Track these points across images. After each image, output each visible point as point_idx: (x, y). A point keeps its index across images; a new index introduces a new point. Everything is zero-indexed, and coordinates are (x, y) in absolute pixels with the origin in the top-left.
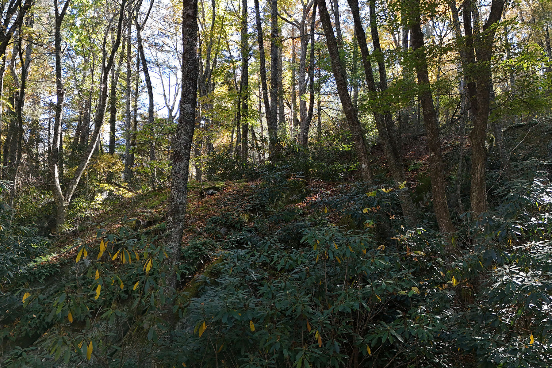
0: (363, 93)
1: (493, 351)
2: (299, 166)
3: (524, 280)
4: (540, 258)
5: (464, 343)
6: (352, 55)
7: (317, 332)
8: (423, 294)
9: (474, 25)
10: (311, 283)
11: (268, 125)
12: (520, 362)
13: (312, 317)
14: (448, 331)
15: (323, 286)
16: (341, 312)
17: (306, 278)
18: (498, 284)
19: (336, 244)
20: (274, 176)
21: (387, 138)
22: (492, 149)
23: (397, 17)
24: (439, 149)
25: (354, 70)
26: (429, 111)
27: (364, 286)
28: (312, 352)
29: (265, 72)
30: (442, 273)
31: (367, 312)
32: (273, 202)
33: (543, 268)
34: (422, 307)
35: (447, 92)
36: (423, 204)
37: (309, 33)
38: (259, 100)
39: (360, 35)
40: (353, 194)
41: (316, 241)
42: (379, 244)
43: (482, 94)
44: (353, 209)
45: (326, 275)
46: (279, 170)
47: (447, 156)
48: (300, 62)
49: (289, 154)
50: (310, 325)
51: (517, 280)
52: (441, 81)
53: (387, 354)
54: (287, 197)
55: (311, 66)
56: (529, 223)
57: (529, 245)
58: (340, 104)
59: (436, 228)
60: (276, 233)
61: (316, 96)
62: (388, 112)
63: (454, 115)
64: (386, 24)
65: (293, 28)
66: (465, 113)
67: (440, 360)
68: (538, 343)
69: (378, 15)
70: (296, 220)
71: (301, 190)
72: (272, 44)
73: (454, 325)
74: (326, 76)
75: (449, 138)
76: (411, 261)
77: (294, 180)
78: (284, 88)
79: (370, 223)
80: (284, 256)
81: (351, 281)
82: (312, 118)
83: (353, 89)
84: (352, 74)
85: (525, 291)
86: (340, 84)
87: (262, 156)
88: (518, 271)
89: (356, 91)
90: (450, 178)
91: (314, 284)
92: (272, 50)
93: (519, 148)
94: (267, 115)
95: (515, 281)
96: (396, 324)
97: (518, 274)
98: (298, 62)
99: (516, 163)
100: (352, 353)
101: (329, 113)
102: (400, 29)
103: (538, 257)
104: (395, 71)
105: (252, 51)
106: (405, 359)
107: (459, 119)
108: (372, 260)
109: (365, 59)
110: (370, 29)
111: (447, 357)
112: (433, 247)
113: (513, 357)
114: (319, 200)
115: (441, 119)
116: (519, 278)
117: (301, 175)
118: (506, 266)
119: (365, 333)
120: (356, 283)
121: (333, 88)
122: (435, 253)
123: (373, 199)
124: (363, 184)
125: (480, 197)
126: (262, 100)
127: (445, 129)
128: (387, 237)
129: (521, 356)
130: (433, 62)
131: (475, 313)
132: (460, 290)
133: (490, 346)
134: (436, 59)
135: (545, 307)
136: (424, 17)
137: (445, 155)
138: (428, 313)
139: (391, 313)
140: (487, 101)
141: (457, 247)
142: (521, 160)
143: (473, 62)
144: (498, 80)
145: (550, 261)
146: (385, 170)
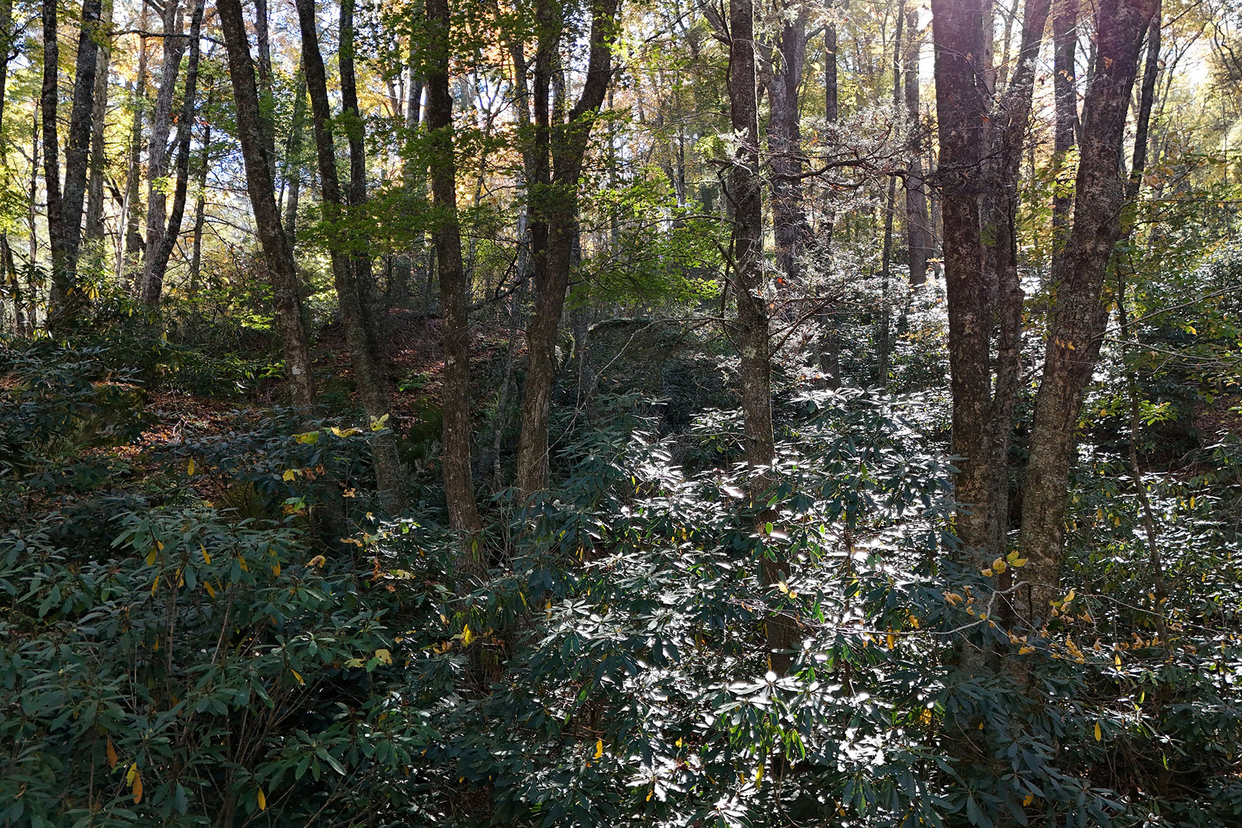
0: (310, 202)
1: (527, 779)
2: (132, 353)
3: (596, 631)
4: (628, 586)
5: (472, 766)
6: (291, 108)
7: (134, 766)
8: (399, 664)
9: (554, 104)
10: (132, 646)
11: (53, 238)
12: (574, 795)
13: (123, 731)
14: (444, 743)
15: (161, 652)
16: (203, 714)
17: (119, 635)
18: (550, 639)
19: (208, 551)
20: (53, 372)
21: (358, 313)
22: (567, 364)
23: (401, 47)
24: (465, 350)
25: (294, 145)
26: (451, 268)
27: (266, 651)
28: (113, 816)
29: (54, 102)
30: (443, 618)
31: (269, 709)
32: (46, 438)
33: (633, 605)
34: (394, 693)
35: (491, 234)
36: (422, 466)
37: (187, 32)
38: (31, 169)
39: (313, 68)
40: (265, 433)
41: (155, 543)
42: (313, 553)
43: (556, 249)
44: (260, 470)
45: (173, 625)
46: (71, 357)
47: (480, 368)
48: (159, 96)
49: (106, 320)
50: (116, 750)
51: (584, 630)
52: (481, 208)
53: (305, 803)
54: (88, 428)
55: (185, 113)
56: (616, 516)
57: (612, 559)
58: (253, 217)
59: (444, 518)
60: (45, 521)
61: (192, 186)
62: (362, 255)
63: (501, 284)
64: (375, 56)
65: (145, 10)
66: (522, 282)
67: (420, 808)
68: (610, 755)
69: (357, 33)
70: (109, 488)
71: (131, 414)
72: (82, 36)
73: (458, 728)
74: (224, 144)
75: (488, 331)
76: (384, 590)
77: (113, 388)
78: (106, 151)
79: (295, 505)
80: (63, 578)
81: (236, 639)
82: (179, 239)
83: (287, 188)
84: (287, 151)
85: (596, 652)
86: (255, 171)
87: (26, 315)
88: (587, 613)
89: (294, 194)
90: (483, 415)
91: (139, 648)
92: (80, 52)
93: (616, 368)
94: (50, 212)
95: (581, 632)
96: (332, 733)
97: (588, 618)
98: (154, 95)
99: (606, 398)
100: (219, 808)
101: (223, 234)
102: (406, 74)
103: (625, 583)
104: (389, 167)
105: (22, 40)
106: (346, 811)
107: (511, 292)
108: (291, 590)
109: (320, 127)
110: (337, 59)
111: (437, 798)
112: (433, 561)
113: (562, 788)
114: (177, 441)
115: (477, 288)
116: (588, 626)
117: (136, 376)
118: (568, 603)
119: (255, 762)
120: (247, 643)
121: (238, 175)
122: (433, 574)
123: (311, 450)
124: (291, 412)
125: (536, 459)
126: (41, 170)
127: (481, 311)
128: (333, 538)
129: (576, 785)
130: (469, 164)
131: (501, 701)
132: (478, 653)
133: (522, 769)
134: (475, 159)
135: (628, 683)
136: (457, 63)
137: (478, 366)
138: (405, 705)
139: (325, 709)
140: (564, 266)
141: (481, 560)
142: (615, 391)
143: (546, 180)
144: (588, 227)
145: (646, 592)
146: (345, 385)
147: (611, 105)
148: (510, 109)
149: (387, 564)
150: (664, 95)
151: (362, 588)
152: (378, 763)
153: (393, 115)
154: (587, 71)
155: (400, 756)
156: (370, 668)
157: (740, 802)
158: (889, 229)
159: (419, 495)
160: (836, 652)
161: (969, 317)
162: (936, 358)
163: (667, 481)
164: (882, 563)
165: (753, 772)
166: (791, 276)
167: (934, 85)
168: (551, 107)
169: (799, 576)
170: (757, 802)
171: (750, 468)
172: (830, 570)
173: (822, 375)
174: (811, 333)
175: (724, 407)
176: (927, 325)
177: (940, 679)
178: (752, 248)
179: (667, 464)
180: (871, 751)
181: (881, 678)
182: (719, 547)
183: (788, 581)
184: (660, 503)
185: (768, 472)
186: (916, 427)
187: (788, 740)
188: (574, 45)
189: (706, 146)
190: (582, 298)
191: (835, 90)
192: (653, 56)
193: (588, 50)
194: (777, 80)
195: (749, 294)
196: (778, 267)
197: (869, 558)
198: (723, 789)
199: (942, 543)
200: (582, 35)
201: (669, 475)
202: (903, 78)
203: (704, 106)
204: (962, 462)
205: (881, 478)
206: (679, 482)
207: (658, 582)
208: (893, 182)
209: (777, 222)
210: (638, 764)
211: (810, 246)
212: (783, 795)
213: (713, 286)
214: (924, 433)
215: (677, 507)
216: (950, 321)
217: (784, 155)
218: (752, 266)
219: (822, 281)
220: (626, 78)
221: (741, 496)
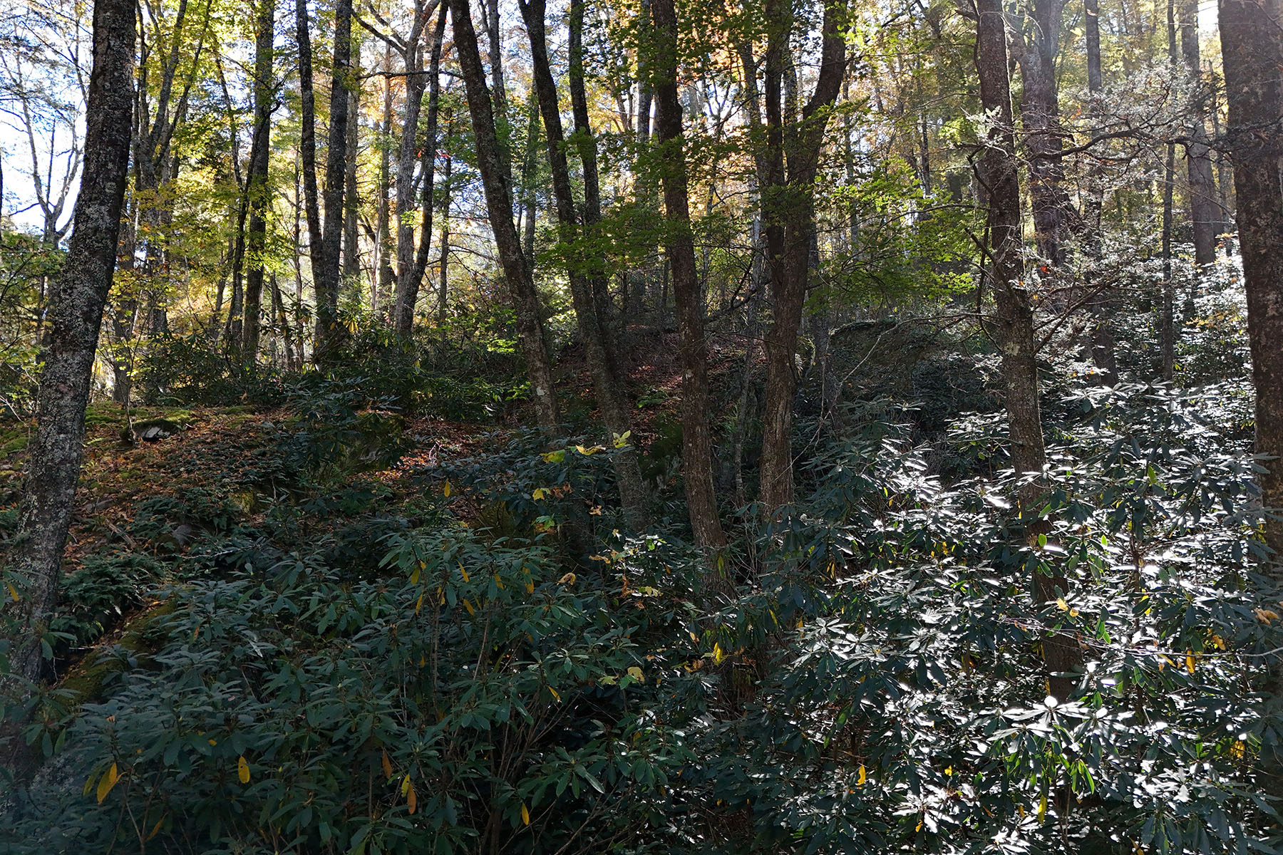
0: (547, 224)
1: (787, 804)
2: (390, 382)
3: (853, 651)
4: (886, 604)
5: (730, 788)
6: (525, 133)
7: (407, 778)
8: (651, 682)
9: (786, 102)
10: (401, 662)
11: (316, 276)
12: (837, 823)
13: (397, 743)
14: (700, 764)
15: (427, 669)
16: (468, 729)
17: (388, 651)
18: (804, 658)
19: (466, 569)
20: (322, 403)
21: (597, 332)
22: (808, 371)
23: (630, 60)
24: (702, 363)
25: (529, 169)
26: (686, 280)
27: (523, 668)
28: (390, 825)
29: (312, 147)
30: (693, 636)
31: (528, 725)
32: (317, 466)
33: (892, 624)
34: (648, 712)
35: (725, 242)
36: (664, 482)
37: (427, 69)
38: (294, 213)
39: (545, 91)
40: (513, 454)
41: (418, 562)
42: (563, 571)
43: (793, 252)
44: (511, 489)
45: (436, 641)
46: (336, 388)
47: (718, 381)
48: (404, 133)
49: (366, 351)
50: (391, 762)
51: (840, 650)
52: (715, 217)
53: (565, 820)
54: (353, 455)
55: (428, 147)
56: (869, 530)
57: (866, 576)
58: (495, 244)
59: (688, 535)
60: (320, 543)
61: (437, 218)
62: (599, 274)
63: (736, 293)
64: (603, 73)
65: (389, 51)
66: (758, 290)
67: (679, 829)
68: (874, 782)
69: (586, 51)
70: (374, 511)
71: (391, 440)
72: (334, 82)
73: (714, 749)
74: (464, 174)
75: (724, 343)
76: (632, 607)
77: (374, 415)
78: (359, 190)
79: (545, 523)
80: (337, 597)
81: (495, 656)
82: (427, 270)
83: (525, 213)
84: (524, 176)
85: (854, 673)
86: (495, 198)
87: (295, 351)
88: (842, 632)
89: (531, 218)
90: (722, 428)
91: (408, 663)
92: (333, 98)
93: (860, 373)
94: (312, 252)
95: (836, 652)
96: (588, 751)
97: (843, 637)
98: (399, 133)
99: (851, 405)
100: (486, 822)
101: (468, 262)
102: (635, 89)
103: (882, 601)
104: (620, 183)
105: (282, 92)
106: (606, 830)
107: (746, 301)
108: (544, 607)
109: (554, 149)
110: (568, 79)
111: (695, 820)
112: (679, 578)
113: (825, 815)
114: (433, 464)
115: (712, 299)
116: (844, 646)
117: (394, 403)
118: (821, 622)
119: (518, 776)
120: (506, 660)
121: (479, 203)
122: (681, 591)
123: (557, 468)
124: (537, 433)
125: (780, 472)
126: (303, 214)
127: (717, 322)
128: (582, 555)
129: (840, 812)
130: (700, 172)
131: (755, 722)
132: (729, 673)
133: (781, 793)
134: (707, 168)
135: (890, 707)
136: (686, 70)
137: (716, 379)
138: (660, 723)
139: (581, 726)
140: (802, 269)
141: (728, 577)
142: (861, 398)
143: (780, 182)
144: (826, 227)
145: (904, 611)
146: (587, 404)
147: (846, 97)
148: (741, 112)
149: (635, 582)
150: (903, 81)
151: (611, 606)
152: (635, 782)
153: (623, 130)
154: (820, 64)
155: (657, 776)
156: (623, 686)
157: (1021, 837)
158: (1168, 204)
159: (661, 511)
160: (1125, 675)
161: (1272, 297)
162: (1231, 346)
163: (923, 492)
164: (1178, 578)
165: (1034, 805)
166: (1056, 263)
167: (1218, 38)
168: (783, 106)
169: (1078, 592)
170: (1040, 837)
171: (1018, 475)
172: (1115, 586)
173: (1096, 370)
174: (1082, 324)
175: (983, 410)
176: (1219, 309)
177: (1254, 707)
178: (1011, 235)
179: (922, 473)
180: (1172, 785)
181: (1181, 704)
182: (985, 562)
183: (1066, 598)
184: (917, 516)
185: (1038, 479)
186: (1207, 422)
187: (1074, 771)
188: (806, 39)
189: (952, 131)
190: (822, 302)
191: (1098, 56)
192: (891, 41)
193: (820, 42)
194: (1030, 51)
195: (1009, 286)
196: (1041, 254)
197: (1161, 571)
198: (1000, 823)
199: (1248, 555)
200: (814, 28)
201: (925, 485)
202: (1179, 35)
203: (947, 89)
204: (1270, 461)
205: (1172, 481)
206: (936, 492)
207: (918, 600)
208: (1172, 152)
209: (1036, 206)
210: (905, 792)
211: (1075, 230)
212: (1071, 831)
213: (967, 280)
214: (1220, 430)
215: (936, 520)
216: (1249, 303)
217: (1043, 132)
218: (1011, 255)
219: (1093, 266)
220: (862, 67)
221: (1007, 506)
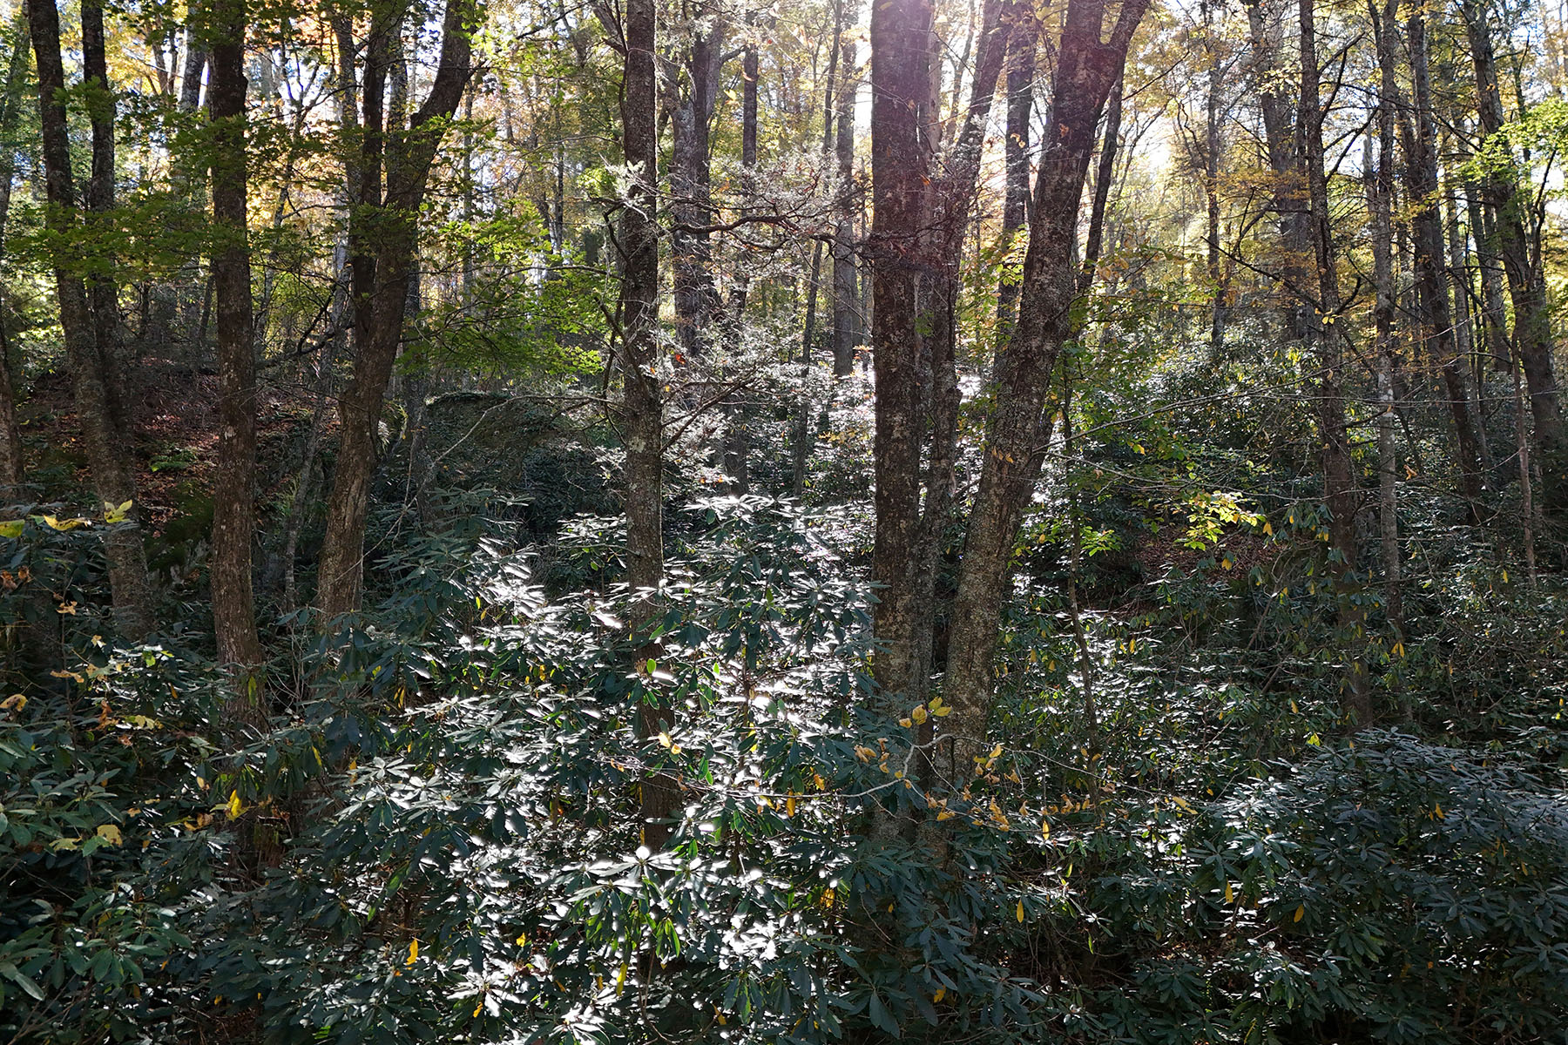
0: (29, 201)
1: (311, 994)
3: (417, 798)
4: (464, 739)
5: (234, 981)
8: (133, 845)
9: (391, 104)
12: (375, 1014)
14: (195, 952)
18: (352, 809)
21: (94, 360)
22: (395, 446)
24: (250, 420)
26: (236, 308)
30: (200, 782)
33: (469, 764)
34: (123, 885)
35: (296, 267)
36: (181, 576)
42: (8, 691)
43: (386, 293)
47: (272, 445)
51: (400, 797)
52: (283, 230)
56: (452, 649)
57: (444, 705)
59: (209, 648)
63: (307, 334)
64: (138, 10)
66: (337, 334)
67: (155, 1040)
68: (427, 960)
73: (217, 931)
75: (285, 396)
76: (115, 743)
85: (416, 825)
88: (406, 775)
90: (273, 509)
93: (461, 454)
95: (395, 800)
97: (406, 781)
99: (446, 493)
102: (182, 38)
103: (460, 736)
104: (150, 163)
107: (321, 346)
109: (48, 96)
110: (79, 5)
111: (180, 1026)
112: (190, 705)
113: (360, 1006)
115: (272, 338)
116: (406, 792)
118: (380, 762)
122: (190, 722)
123: (12, 546)
125: (346, 570)
127: (277, 369)
128: (42, 670)
129: (380, 1000)
130: (267, 170)
131: (281, 892)
132: (250, 830)
133: (305, 982)
134: (277, 165)
135: (457, 866)
136: (256, 33)
137: (268, 443)
138: (138, 901)
139: (18, 909)
140: (396, 318)
141: (261, 705)
142: (459, 485)
143: (375, 201)
144: (431, 269)
145: (487, 748)
146: (70, 459)
147: (469, 113)
148: (331, 103)
149: (119, 708)
150: (539, 109)
151: (81, 741)
152: (94, 981)
153: (159, 91)
154: (438, 64)
155: (128, 971)
156: (88, 851)
157: (596, 1013)
158: (812, 305)
159: (173, 613)
160: (724, 821)
161: (898, 418)
162: (860, 466)
163: (523, 604)
164: (785, 711)
165: (615, 973)
166: (694, 352)
167: (870, 136)
168: (386, 107)
169: (685, 726)
170: (617, 1012)
171: (631, 590)
172: (723, 720)
173: (725, 478)
174: (714, 425)
175: (602, 512)
176: (852, 426)
177: (846, 851)
178: (644, 313)
179: (525, 582)
180: (760, 942)
181: (778, 852)
182: (587, 690)
183: (671, 733)
184: (512, 633)
185: (654, 596)
186: (834, 546)
187: (660, 932)
188: (423, 30)
189: (592, 180)
190: (419, 360)
191: (754, 128)
192: (527, 57)
193: (440, 39)
194: (684, 107)
195: (639, 371)
196: (677, 341)
197: (771, 705)
198: (574, 998)
199: (857, 688)
200: (432, 18)
201: (527, 597)
202: (835, 124)
203: (591, 129)
204: (884, 590)
205: (789, 606)
206: (539, 605)
207: (504, 735)
208: (819, 247)
209: (678, 283)
210: (465, 970)
211: (717, 318)
212: (650, 1002)
213: (593, 359)
214: (842, 554)
215: (535, 639)
216: (878, 421)
217: (688, 201)
218: (643, 337)
219: (729, 362)
220: (490, 80)
221: (618, 626)
